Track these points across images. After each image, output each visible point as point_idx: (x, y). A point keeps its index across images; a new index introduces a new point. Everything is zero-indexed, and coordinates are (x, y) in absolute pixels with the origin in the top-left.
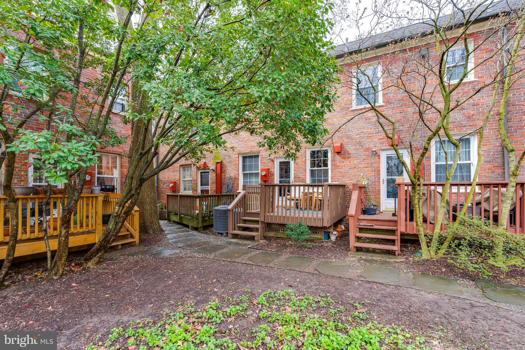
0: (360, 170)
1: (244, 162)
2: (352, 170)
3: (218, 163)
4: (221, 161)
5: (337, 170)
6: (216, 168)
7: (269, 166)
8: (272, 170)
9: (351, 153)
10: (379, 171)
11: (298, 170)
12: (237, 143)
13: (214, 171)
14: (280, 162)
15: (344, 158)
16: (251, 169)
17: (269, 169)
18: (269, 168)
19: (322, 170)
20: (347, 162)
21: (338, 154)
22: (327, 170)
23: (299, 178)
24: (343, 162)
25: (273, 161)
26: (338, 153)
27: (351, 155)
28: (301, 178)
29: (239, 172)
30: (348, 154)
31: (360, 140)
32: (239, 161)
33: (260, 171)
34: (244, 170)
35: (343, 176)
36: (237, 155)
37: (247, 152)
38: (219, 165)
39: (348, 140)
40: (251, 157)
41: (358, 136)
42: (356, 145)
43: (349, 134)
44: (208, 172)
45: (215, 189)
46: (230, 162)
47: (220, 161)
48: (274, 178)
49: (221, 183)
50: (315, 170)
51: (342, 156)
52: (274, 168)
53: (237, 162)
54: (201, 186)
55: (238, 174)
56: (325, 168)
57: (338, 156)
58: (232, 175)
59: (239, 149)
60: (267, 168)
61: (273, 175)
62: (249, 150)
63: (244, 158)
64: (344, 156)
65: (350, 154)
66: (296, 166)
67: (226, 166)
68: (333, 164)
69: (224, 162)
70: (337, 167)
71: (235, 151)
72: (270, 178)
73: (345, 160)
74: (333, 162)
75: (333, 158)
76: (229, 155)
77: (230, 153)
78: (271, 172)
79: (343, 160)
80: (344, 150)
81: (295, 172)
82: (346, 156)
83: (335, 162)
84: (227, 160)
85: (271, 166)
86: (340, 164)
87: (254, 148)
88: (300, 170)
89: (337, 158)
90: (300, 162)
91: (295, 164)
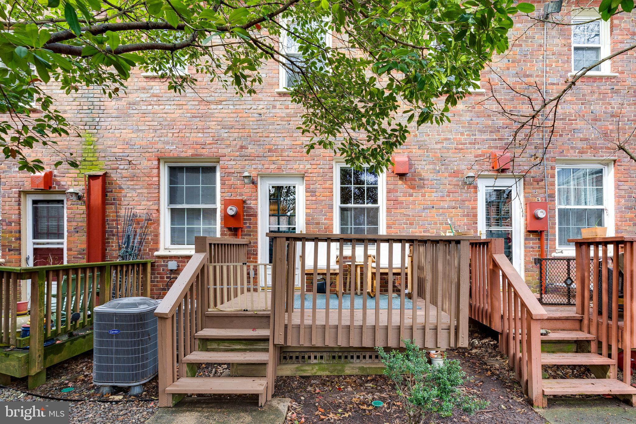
0: (443, 214)
1: (173, 180)
2: (428, 211)
3: (92, 177)
4: (105, 175)
5: (398, 211)
6: (89, 191)
7: (245, 192)
8: (251, 203)
9: (426, 178)
10: (475, 216)
11: (314, 206)
12: (155, 130)
13: (80, 198)
14: (271, 188)
15: (413, 188)
16: (192, 197)
17: (244, 202)
18: (245, 198)
19: (363, 209)
20: (417, 195)
21: (401, 179)
22: (377, 209)
23: (318, 224)
24: (411, 195)
25: (254, 183)
26: (402, 176)
27: (426, 182)
28: (323, 224)
29: (159, 204)
30: (421, 179)
31: (443, 155)
32: (159, 176)
33: (218, 206)
34: (173, 198)
35: (411, 224)
36: (156, 163)
37: (183, 155)
38: (98, 183)
39: (420, 152)
40: (194, 170)
41: (439, 146)
42: (435, 164)
43: (422, 139)
44: (61, 202)
45: (84, 246)
46: (132, 178)
47: (101, 173)
48: (256, 224)
49: (104, 232)
50: (351, 209)
51: (409, 183)
52: (257, 200)
53: (156, 179)
54: (34, 238)
55: (158, 210)
56: (370, 205)
57: (400, 182)
58: (140, 211)
59: (160, 146)
60: (239, 198)
61: (255, 215)
62: (190, 153)
63: (173, 171)
64: (413, 182)
65: (423, 180)
66: (310, 198)
67: (121, 188)
68: (390, 199)
69: (114, 176)
70: (398, 204)
71: (150, 150)
72: (246, 223)
73: (415, 191)
74: (390, 194)
75: (390, 187)
76: (130, 159)
77: (131, 155)
78: (250, 208)
79: (411, 191)
80: (413, 170)
81: (309, 211)
82: (415, 183)
83: (396, 194)
84: (124, 171)
85: (249, 194)
86: (404, 198)
87: (203, 148)
88: (321, 207)
89: (398, 186)
90: (321, 190)
91: (309, 194)
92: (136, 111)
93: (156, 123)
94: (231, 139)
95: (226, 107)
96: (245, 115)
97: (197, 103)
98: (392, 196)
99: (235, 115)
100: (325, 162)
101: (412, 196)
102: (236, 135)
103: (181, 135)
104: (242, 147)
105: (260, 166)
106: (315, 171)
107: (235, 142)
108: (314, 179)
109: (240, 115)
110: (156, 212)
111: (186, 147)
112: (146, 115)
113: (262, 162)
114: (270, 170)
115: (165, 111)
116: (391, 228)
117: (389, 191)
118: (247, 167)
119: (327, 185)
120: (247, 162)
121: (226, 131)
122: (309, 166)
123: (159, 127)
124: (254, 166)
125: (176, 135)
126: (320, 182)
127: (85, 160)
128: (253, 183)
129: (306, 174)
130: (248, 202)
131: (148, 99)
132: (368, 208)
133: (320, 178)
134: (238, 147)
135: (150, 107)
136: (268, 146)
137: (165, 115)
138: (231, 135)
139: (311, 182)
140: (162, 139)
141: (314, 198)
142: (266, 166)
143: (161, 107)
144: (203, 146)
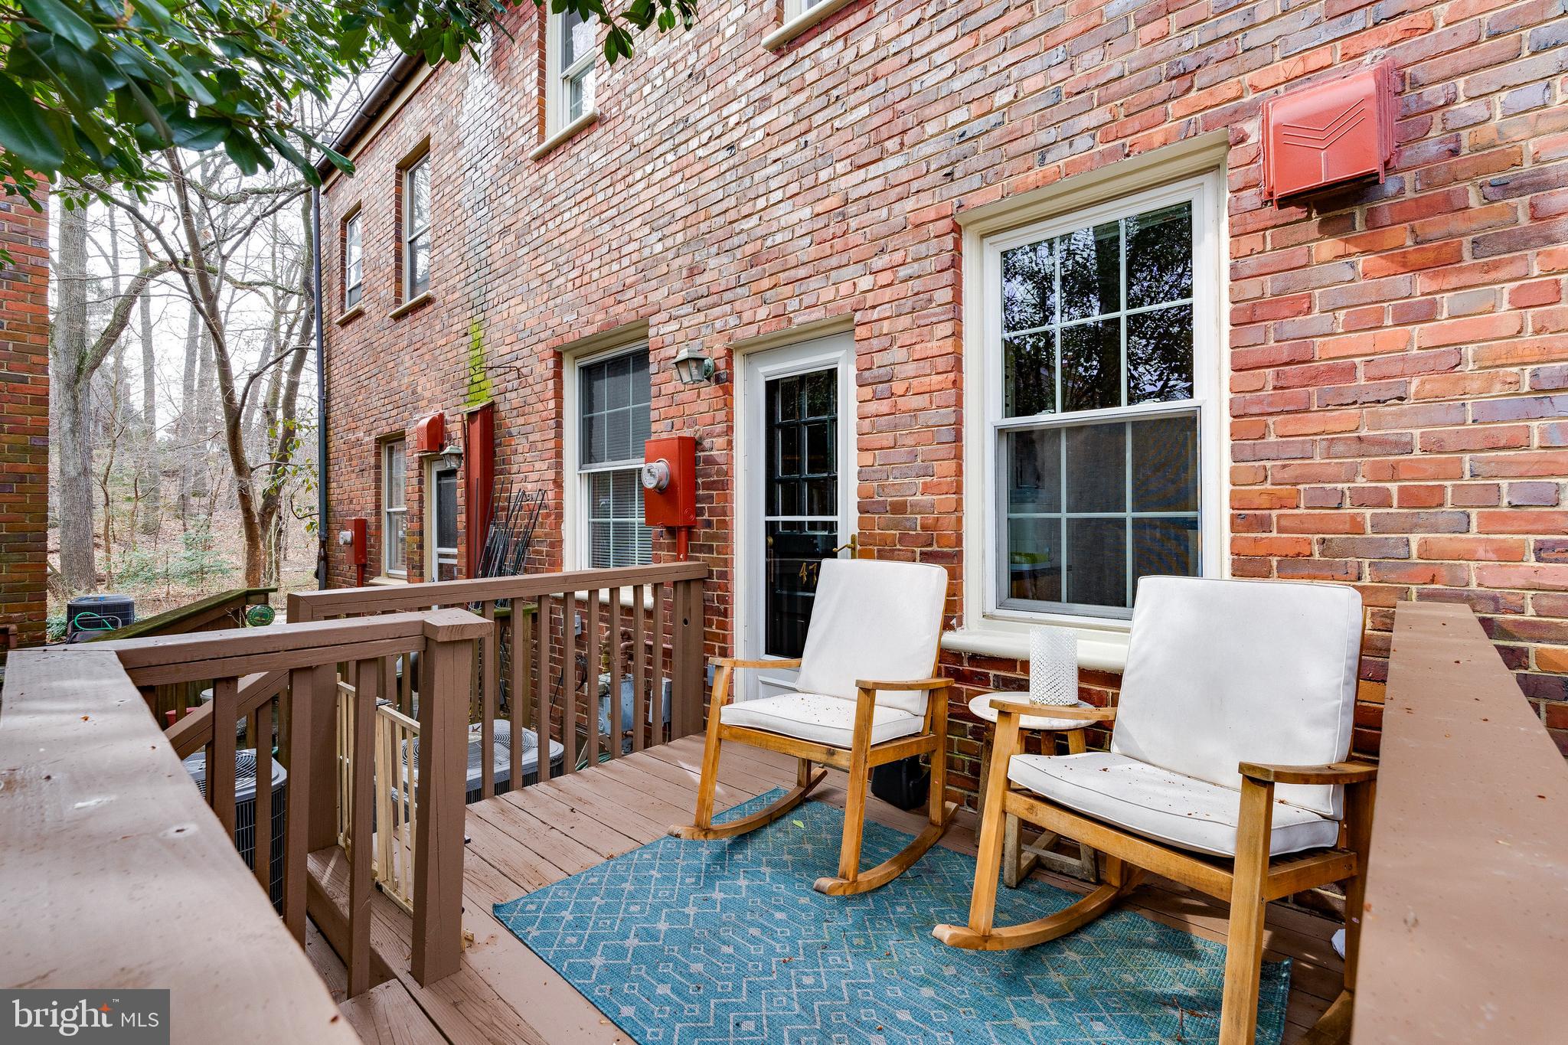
1: (588, 402)
3: (472, 417)
4: (489, 407)
5: (1312, 423)
7: (697, 416)
8: (714, 447)
11: (887, 439)
12: (550, 283)
14: (772, 387)
15: (1439, 263)
16: (619, 440)
17: (696, 444)
18: (698, 431)
19: (1116, 428)
20: (1478, 307)
21: (1335, 226)
22: (1188, 424)
23: (899, 508)
24: (1419, 314)
25: (721, 379)
26: (1337, 200)
27: (1560, 200)
28: (917, 507)
29: (560, 467)
30: (1510, 190)
32: (558, 395)
36: (551, 363)
37: (589, 331)
38: (476, 427)
40: (617, 366)
46: (524, 409)
47: (481, 406)
48: (730, 510)
50: (1054, 432)
51: (1401, 236)
52: (730, 430)
53: (552, 404)
54: (440, 545)
55: (556, 482)
57: (1329, 247)
58: (532, 486)
59: (556, 319)
60: (687, 433)
61: (726, 485)
62: (599, 322)
63: (590, 374)
64: (1436, 226)
65: (1533, 186)
66: (873, 407)
67: (511, 435)
68: (1255, 356)
69: (503, 407)
70: (1314, 379)
71: (543, 336)
72: (701, 511)
73: (1454, 281)
74: (1252, 334)
75: (1251, 289)
76: (518, 364)
77: (521, 354)
78: (710, 461)
79: (1422, 283)
80: (1431, 147)
81: (868, 458)
82: (1456, 223)
83: (1294, 326)
84: (514, 394)
85: (708, 417)
86: (1363, 341)
87: (620, 302)
88: (910, 441)
89: (1312, 272)
90: (910, 369)
91: (868, 392)
92: (525, 250)
93: (549, 266)
94: (670, 255)
95: (660, 163)
96: (698, 167)
97: (607, 181)
98: (1269, 341)
99: (678, 178)
100: (923, 249)
101: (1428, 314)
102: (680, 237)
103: (586, 279)
104: (693, 272)
105: (733, 321)
106: (888, 294)
107: (678, 262)
108: (886, 326)
109: (688, 173)
110: (551, 486)
111: (593, 307)
112: (540, 251)
113: (738, 306)
114: (754, 328)
115: (563, 228)
116: (1264, 524)
117: (1245, 317)
118: (704, 331)
119: (933, 347)
120: (701, 318)
121: (659, 234)
122: (865, 283)
123: (555, 273)
124: (718, 324)
125: (578, 282)
126: (906, 338)
127: (473, 383)
128: (718, 380)
129: (858, 317)
130: (707, 443)
131: (541, 211)
132: (1140, 425)
133: (905, 321)
134: (685, 273)
135: (543, 229)
136: (749, 249)
137: (563, 239)
138: (669, 242)
139: (875, 344)
140: (558, 301)
141: (884, 406)
142: (747, 316)
143: (558, 220)
144: (619, 297)
